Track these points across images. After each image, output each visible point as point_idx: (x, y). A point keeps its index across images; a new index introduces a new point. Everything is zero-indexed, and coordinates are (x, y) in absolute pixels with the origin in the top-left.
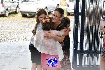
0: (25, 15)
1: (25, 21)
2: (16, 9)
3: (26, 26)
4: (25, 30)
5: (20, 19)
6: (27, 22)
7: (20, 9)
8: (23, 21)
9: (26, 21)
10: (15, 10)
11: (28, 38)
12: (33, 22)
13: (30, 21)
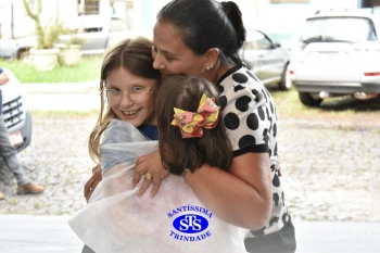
0: (315, 97)
1: (306, 122)
2: (283, 75)
3: (305, 146)
4: (300, 162)
5: (291, 115)
6: (315, 127)
7: (292, 73)
8: (301, 122)
9: (313, 123)
10: (278, 78)
11: (302, 205)
12: (340, 128)
13: (327, 125)
